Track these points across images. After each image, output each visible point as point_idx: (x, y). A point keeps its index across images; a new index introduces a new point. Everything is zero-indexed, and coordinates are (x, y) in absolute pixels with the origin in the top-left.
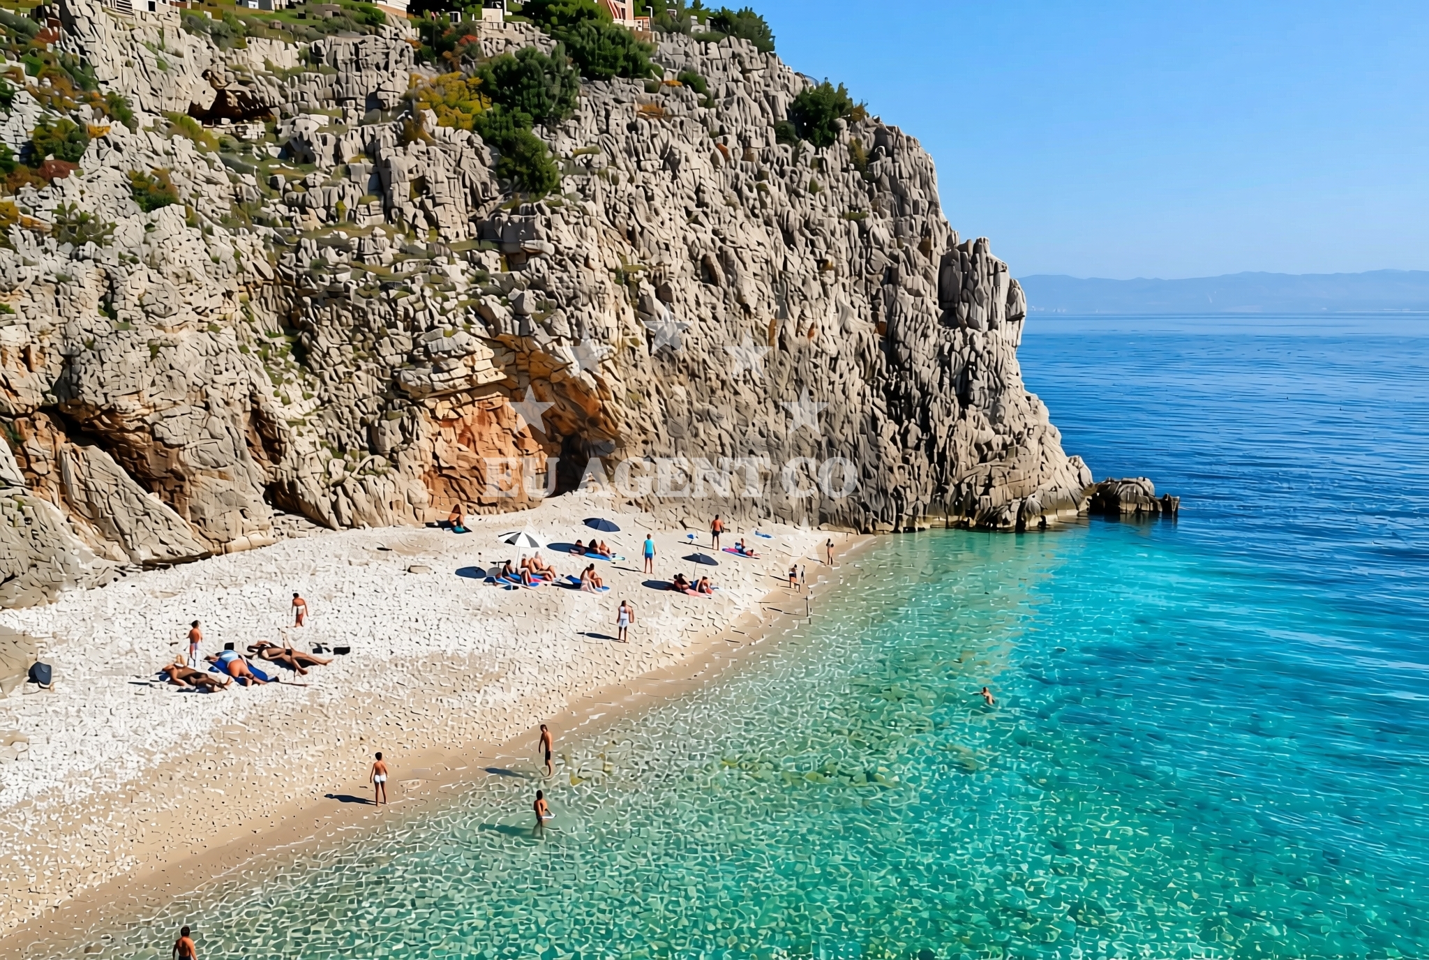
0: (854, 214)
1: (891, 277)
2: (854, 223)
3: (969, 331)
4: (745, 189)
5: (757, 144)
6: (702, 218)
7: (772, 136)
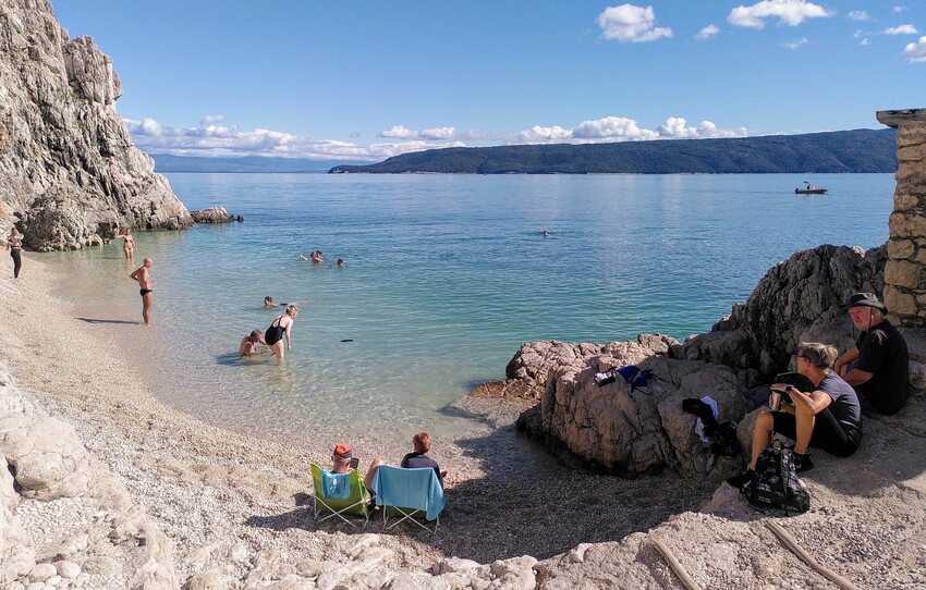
3: (95, 103)
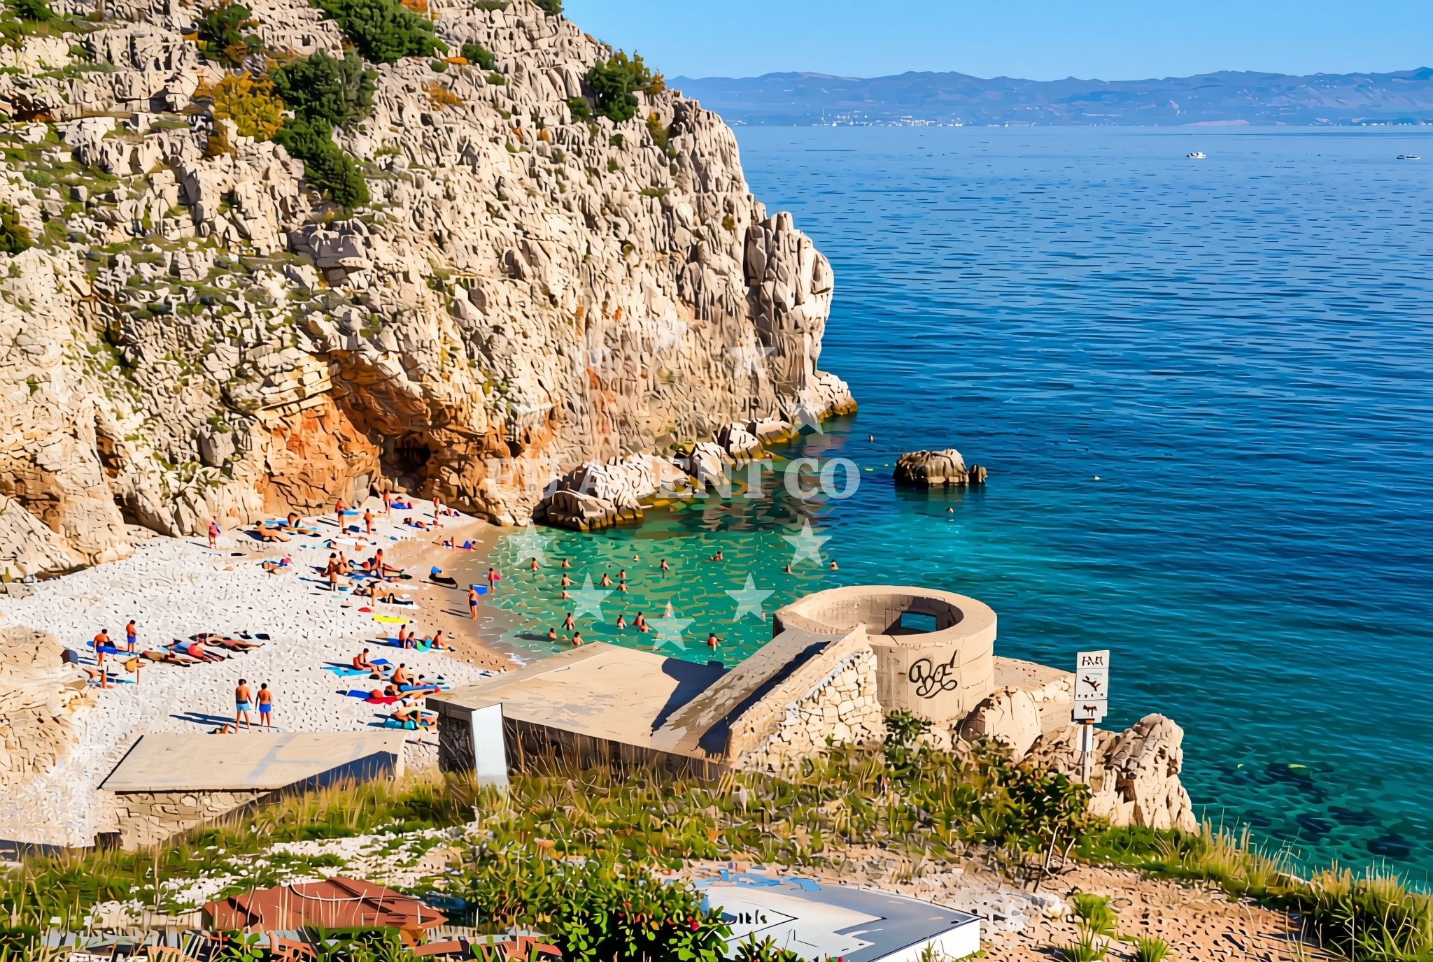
0: (656, 191)
1: (696, 255)
2: (656, 200)
4: (543, 174)
5: (551, 122)
6: (503, 211)
7: (567, 113)
